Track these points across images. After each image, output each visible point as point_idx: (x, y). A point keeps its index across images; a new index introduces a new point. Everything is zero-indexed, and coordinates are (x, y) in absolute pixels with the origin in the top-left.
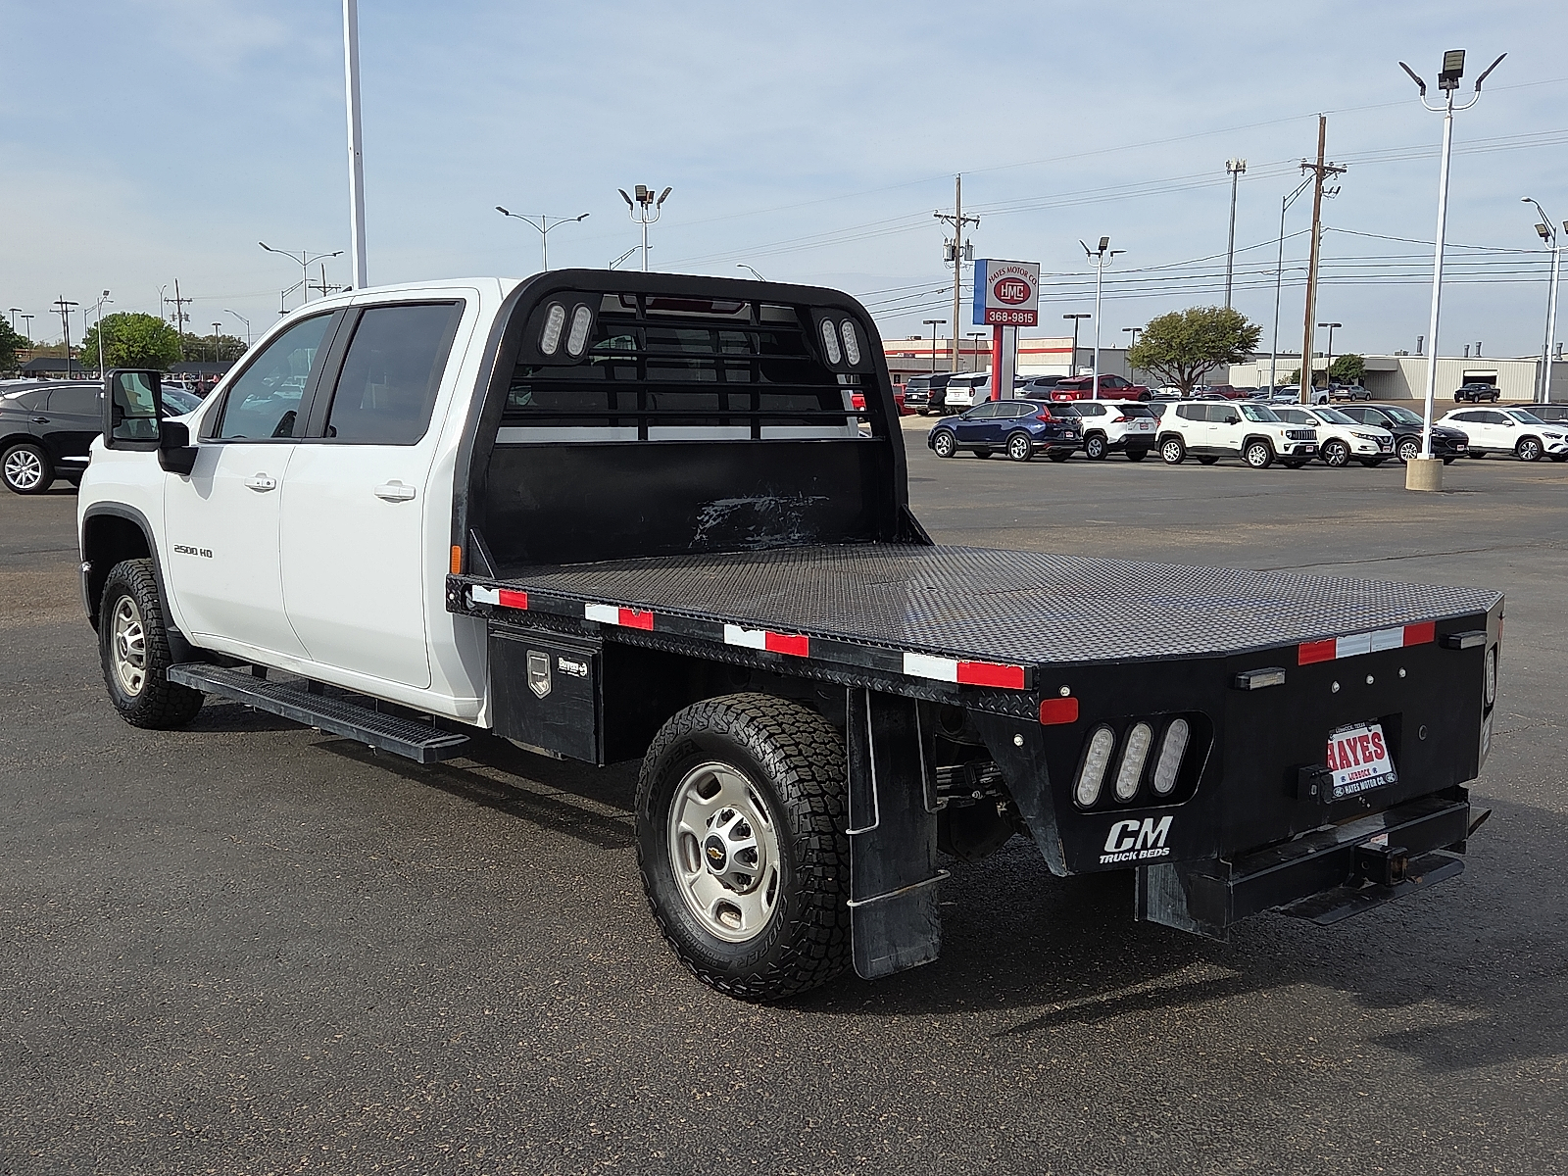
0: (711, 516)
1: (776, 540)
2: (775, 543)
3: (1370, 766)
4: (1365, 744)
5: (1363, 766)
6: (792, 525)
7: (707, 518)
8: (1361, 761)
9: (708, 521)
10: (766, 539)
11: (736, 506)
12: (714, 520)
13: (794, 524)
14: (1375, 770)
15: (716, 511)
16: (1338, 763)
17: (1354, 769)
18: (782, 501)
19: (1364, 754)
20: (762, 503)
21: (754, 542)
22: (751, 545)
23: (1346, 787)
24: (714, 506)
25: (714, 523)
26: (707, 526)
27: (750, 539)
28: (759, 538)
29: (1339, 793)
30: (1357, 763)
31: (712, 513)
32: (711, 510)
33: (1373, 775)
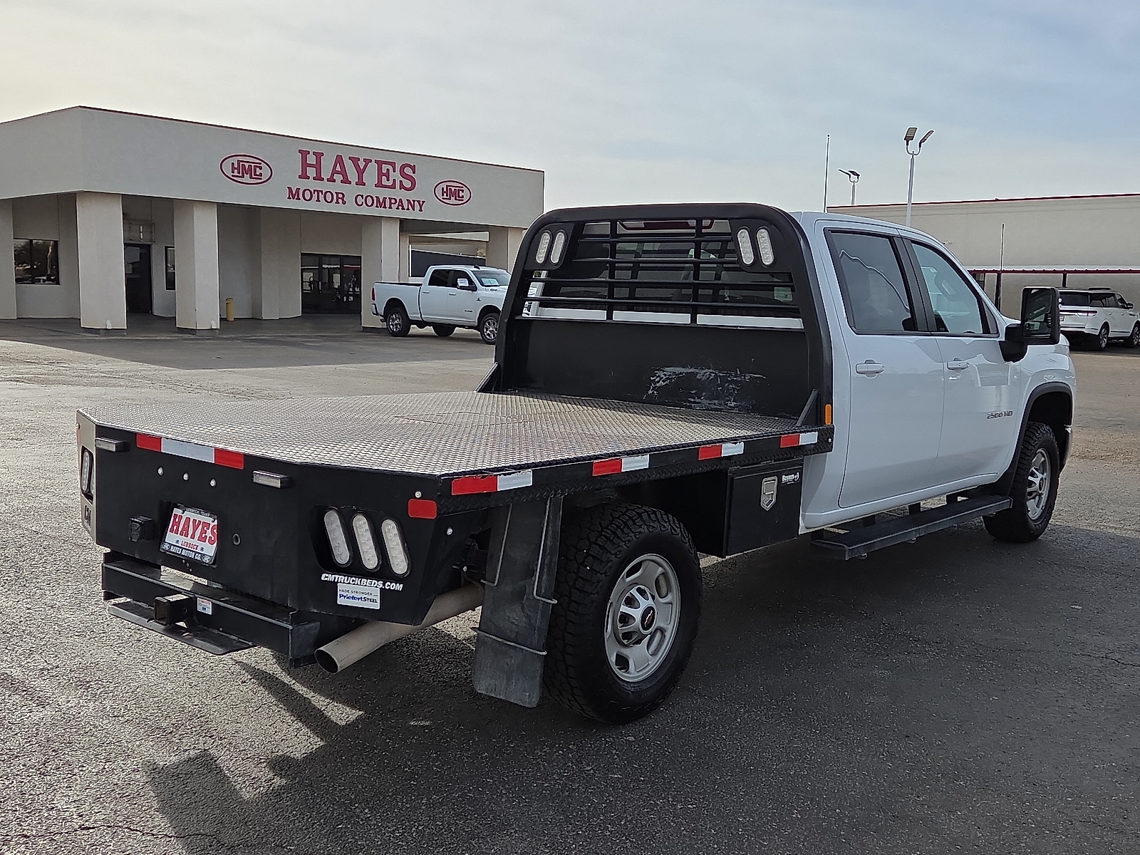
0: (662, 377)
1: (715, 404)
2: (713, 406)
3: (201, 544)
4: (205, 528)
5: (195, 541)
6: (730, 395)
7: (658, 379)
8: (196, 537)
9: (658, 382)
10: (706, 402)
11: (681, 373)
12: (664, 381)
13: (731, 394)
14: (202, 549)
15: (665, 375)
16: (180, 530)
17: (188, 540)
18: (721, 375)
19: (201, 534)
20: (703, 374)
21: (695, 402)
22: (693, 405)
23: (172, 547)
24: (664, 371)
25: (663, 384)
26: (658, 385)
27: (692, 400)
28: (699, 400)
29: (166, 547)
30: (193, 537)
31: (662, 376)
32: (659, 373)
33: (198, 551)
